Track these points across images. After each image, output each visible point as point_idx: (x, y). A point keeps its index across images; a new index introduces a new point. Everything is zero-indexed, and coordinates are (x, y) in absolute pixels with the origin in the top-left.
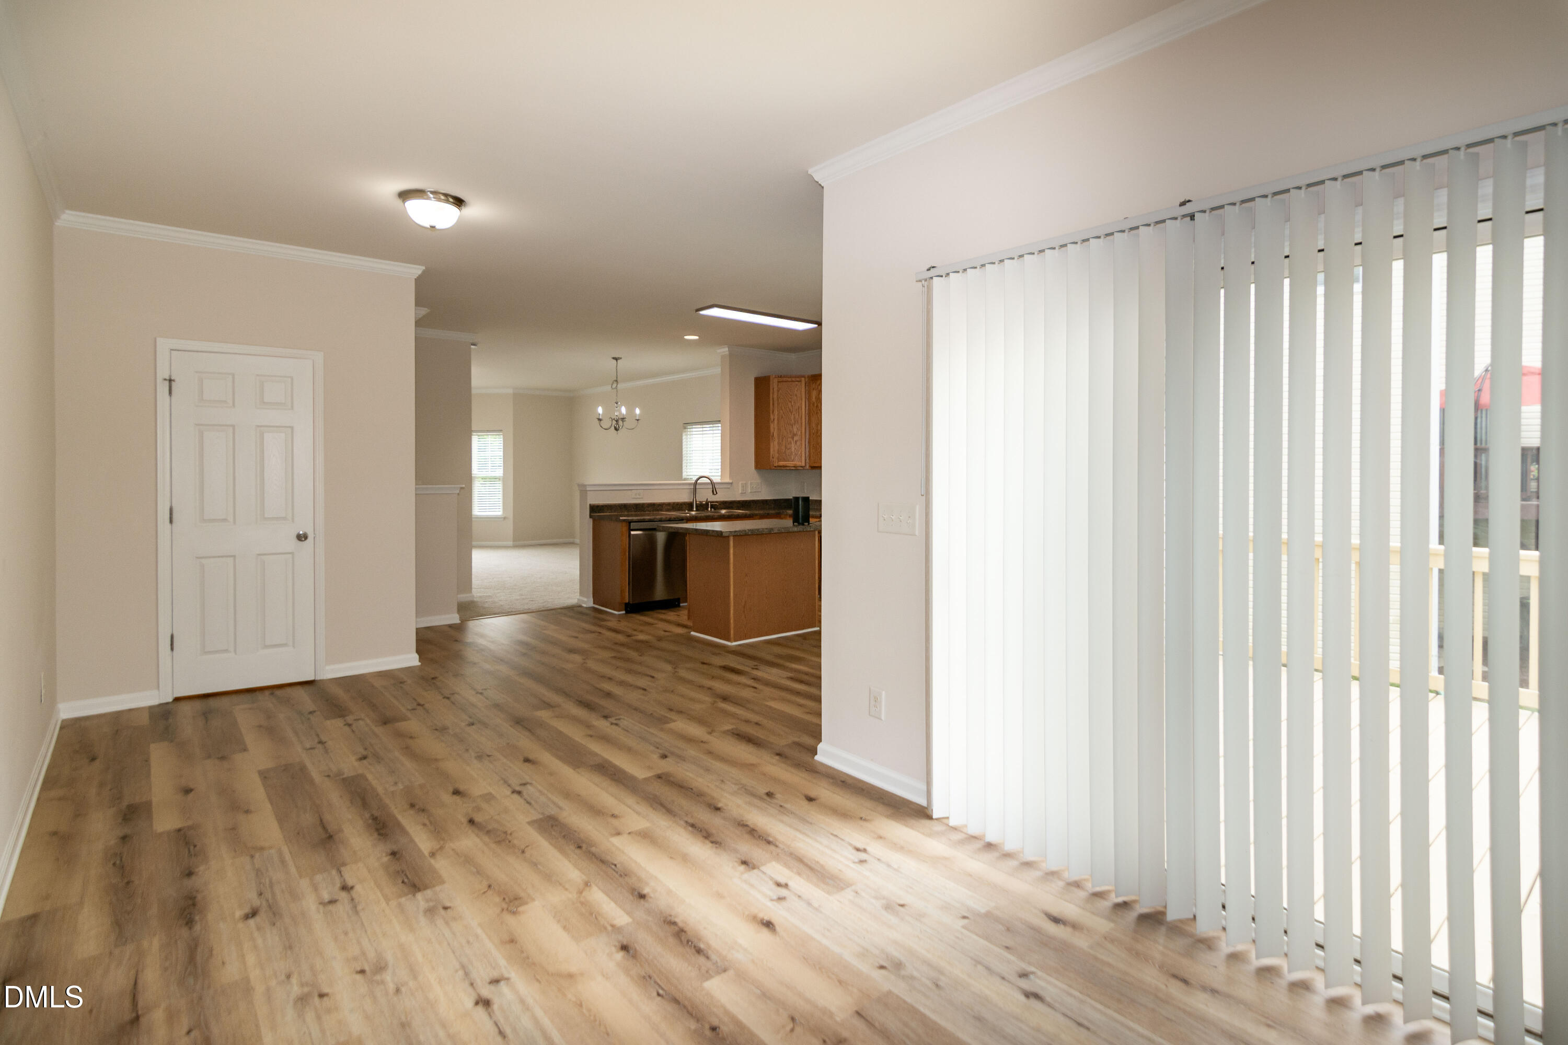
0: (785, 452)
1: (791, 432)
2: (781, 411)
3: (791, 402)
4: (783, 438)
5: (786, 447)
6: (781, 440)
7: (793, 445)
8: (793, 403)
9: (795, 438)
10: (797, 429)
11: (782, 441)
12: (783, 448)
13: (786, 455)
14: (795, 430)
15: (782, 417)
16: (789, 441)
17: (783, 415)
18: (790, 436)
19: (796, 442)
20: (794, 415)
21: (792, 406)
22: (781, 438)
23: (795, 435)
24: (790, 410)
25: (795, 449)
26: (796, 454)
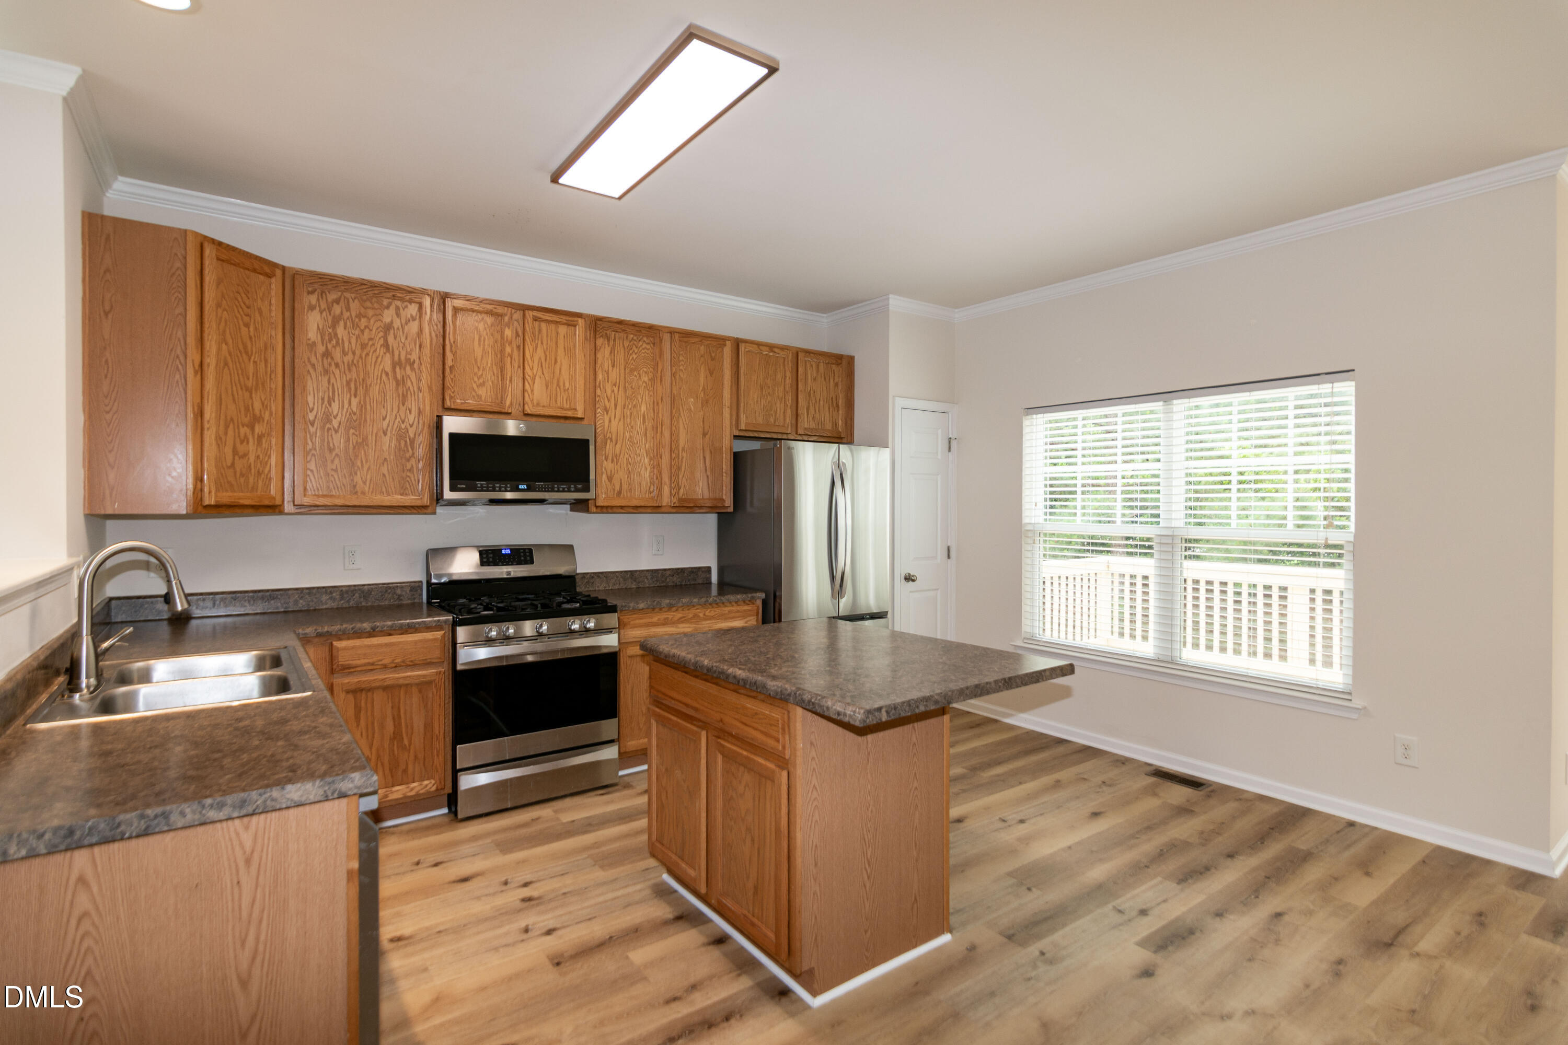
0: (233, 464)
1: (247, 409)
2: (224, 346)
3: (247, 325)
4: (227, 427)
5: (235, 452)
6: (222, 428)
7: (252, 446)
8: (252, 329)
9: (258, 429)
10: (263, 404)
11: (226, 434)
12: (228, 450)
13: (235, 473)
14: (257, 405)
15: (226, 364)
16: (242, 435)
17: (229, 358)
18: (246, 420)
19: (260, 437)
20: (255, 362)
21: (251, 338)
22: (222, 423)
23: (257, 419)
24: (245, 347)
25: (258, 457)
26: (259, 474)
